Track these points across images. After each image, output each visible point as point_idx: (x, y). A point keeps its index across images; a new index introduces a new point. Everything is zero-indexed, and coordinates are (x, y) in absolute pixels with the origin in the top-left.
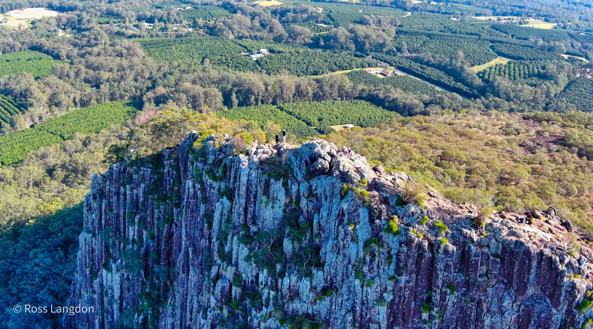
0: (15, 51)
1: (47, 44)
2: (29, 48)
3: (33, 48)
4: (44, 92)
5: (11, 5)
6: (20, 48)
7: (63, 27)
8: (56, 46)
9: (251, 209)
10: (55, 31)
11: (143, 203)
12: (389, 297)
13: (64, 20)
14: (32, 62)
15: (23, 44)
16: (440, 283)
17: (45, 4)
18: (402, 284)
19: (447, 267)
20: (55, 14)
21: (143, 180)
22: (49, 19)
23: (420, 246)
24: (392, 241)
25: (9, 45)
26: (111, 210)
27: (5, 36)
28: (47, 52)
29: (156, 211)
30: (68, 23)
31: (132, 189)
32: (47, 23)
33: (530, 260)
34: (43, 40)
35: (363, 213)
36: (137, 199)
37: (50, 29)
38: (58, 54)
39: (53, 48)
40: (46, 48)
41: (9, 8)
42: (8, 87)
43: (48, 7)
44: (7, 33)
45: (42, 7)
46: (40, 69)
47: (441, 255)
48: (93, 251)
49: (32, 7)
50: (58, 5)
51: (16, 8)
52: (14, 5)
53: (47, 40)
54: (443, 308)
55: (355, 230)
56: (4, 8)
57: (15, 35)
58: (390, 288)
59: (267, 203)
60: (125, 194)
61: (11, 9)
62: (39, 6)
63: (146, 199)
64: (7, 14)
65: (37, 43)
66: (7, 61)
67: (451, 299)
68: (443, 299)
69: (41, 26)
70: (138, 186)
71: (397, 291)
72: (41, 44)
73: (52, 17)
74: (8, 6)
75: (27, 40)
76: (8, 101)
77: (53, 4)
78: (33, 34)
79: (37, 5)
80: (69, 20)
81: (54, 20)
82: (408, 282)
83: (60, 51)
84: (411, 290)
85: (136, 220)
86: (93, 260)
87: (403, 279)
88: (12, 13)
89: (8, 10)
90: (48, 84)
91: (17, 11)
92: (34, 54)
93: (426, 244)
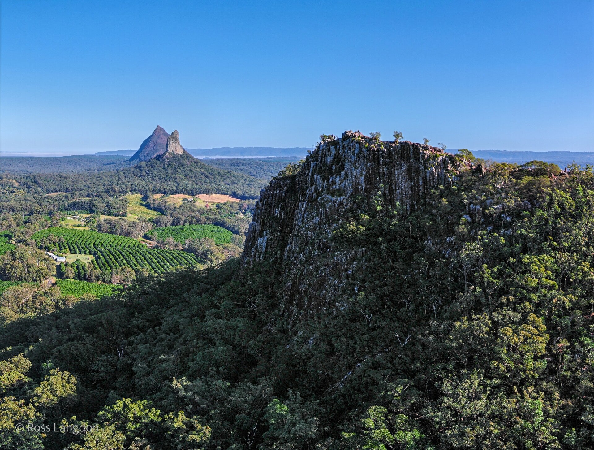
0: (200, 224)
1: (229, 222)
2: (213, 223)
3: (216, 224)
4: (223, 253)
5: (200, 190)
6: (205, 222)
7: (244, 211)
8: (236, 224)
9: (323, 160)
10: (237, 213)
11: (285, 196)
12: (364, 173)
13: (245, 206)
14: (214, 233)
15: (208, 219)
16: (381, 163)
17: (230, 192)
18: (369, 166)
19: (383, 156)
20: (238, 201)
21: (286, 186)
22: (232, 203)
23: (374, 150)
24: (365, 151)
25: (196, 218)
26: (268, 204)
27: (193, 211)
28: (228, 228)
29: (290, 200)
30: (248, 208)
31: (280, 191)
32: (230, 206)
33: (409, 148)
34: (226, 219)
35: (357, 145)
36: (282, 195)
37: (232, 211)
38: (238, 230)
39: (234, 226)
40: (227, 225)
41: (198, 192)
42: (192, 246)
43: (232, 196)
44: (196, 209)
45: (227, 194)
46: (220, 239)
47: (381, 152)
48: (255, 231)
49: (218, 194)
50: (241, 194)
51: (204, 193)
52: (203, 190)
53: (229, 219)
54: (383, 174)
55: (354, 151)
56: (194, 191)
57: (201, 211)
58: (365, 169)
59: (328, 155)
60: (276, 194)
61: (200, 193)
62: (224, 194)
63: (286, 195)
64: (196, 196)
65: (220, 220)
66: (194, 230)
67: (386, 169)
68: (383, 170)
69: (225, 207)
70: (283, 189)
71: (367, 170)
72: (224, 221)
73: (235, 202)
74: (197, 190)
75: (212, 217)
76: (191, 257)
77: (237, 193)
78: (218, 213)
79: (223, 192)
80: (249, 206)
81: (237, 205)
82: (371, 165)
83: (239, 228)
84: (372, 169)
85: (280, 206)
86: (254, 237)
87: (369, 164)
88: (200, 196)
89: (197, 194)
90: (226, 248)
91: (205, 195)
92: (216, 228)
93: (376, 149)
